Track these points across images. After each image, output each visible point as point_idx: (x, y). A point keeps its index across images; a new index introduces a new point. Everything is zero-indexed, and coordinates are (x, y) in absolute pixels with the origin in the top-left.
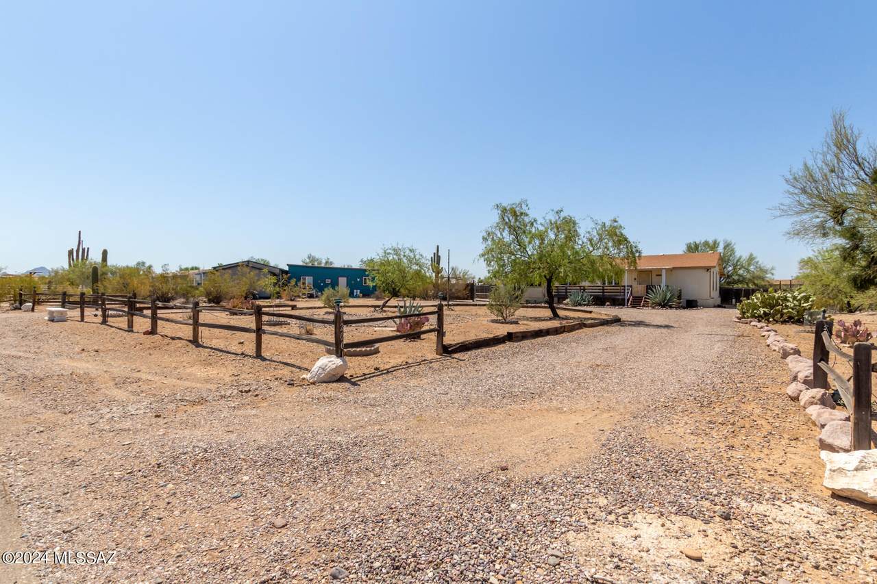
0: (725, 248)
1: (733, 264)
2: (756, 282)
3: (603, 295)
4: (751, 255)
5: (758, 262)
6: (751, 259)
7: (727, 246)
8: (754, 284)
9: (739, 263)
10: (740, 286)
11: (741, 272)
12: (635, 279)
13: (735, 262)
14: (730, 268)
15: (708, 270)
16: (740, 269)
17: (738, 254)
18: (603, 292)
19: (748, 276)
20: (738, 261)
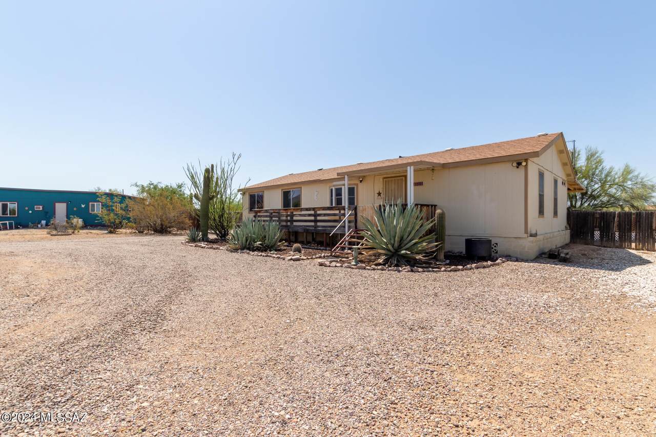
0: (588, 159)
1: (600, 180)
2: (635, 204)
3: (316, 226)
4: (627, 166)
5: (637, 177)
6: (627, 171)
7: (591, 156)
8: (633, 206)
9: (609, 178)
10: (611, 210)
11: (613, 191)
12: (379, 194)
13: (603, 176)
14: (596, 186)
15: (519, 164)
16: (610, 186)
17: (607, 165)
18: (316, 221)
19: (624, 195)
20: (607, 176)
